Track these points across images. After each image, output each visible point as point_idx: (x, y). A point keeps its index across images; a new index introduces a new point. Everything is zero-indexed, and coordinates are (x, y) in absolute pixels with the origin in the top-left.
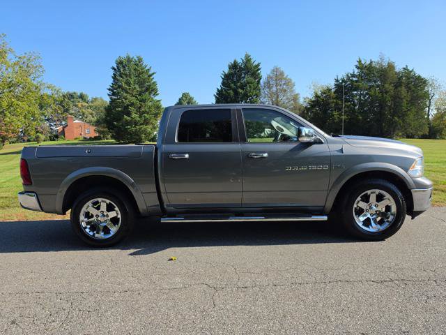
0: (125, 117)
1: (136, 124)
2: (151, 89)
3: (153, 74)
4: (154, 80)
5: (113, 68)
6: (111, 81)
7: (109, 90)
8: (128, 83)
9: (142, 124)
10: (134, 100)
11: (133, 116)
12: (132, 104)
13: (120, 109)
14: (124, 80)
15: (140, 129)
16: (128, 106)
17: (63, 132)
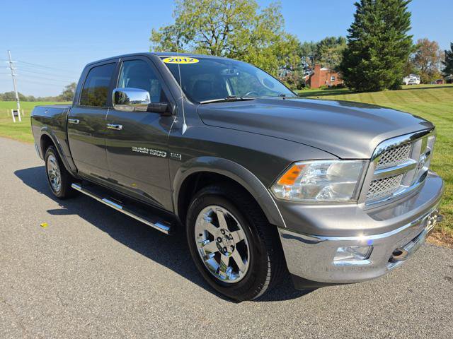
0: (363, 60)
1: (375, 68)
2: (401, 23)
3: (407, 3)
4: (407, 11)
5: (357, 4)
6: (353, 20)
7: (349, 30)
8: (371, 20)
9: (384, 68)
10: (375, 40)
11: (372, 59)
12: (372, 45)
13: (357, 52)
14: (367, 17)
15: (378, 74)
16: (367, 47)
17: (309, 81)
